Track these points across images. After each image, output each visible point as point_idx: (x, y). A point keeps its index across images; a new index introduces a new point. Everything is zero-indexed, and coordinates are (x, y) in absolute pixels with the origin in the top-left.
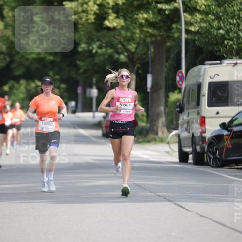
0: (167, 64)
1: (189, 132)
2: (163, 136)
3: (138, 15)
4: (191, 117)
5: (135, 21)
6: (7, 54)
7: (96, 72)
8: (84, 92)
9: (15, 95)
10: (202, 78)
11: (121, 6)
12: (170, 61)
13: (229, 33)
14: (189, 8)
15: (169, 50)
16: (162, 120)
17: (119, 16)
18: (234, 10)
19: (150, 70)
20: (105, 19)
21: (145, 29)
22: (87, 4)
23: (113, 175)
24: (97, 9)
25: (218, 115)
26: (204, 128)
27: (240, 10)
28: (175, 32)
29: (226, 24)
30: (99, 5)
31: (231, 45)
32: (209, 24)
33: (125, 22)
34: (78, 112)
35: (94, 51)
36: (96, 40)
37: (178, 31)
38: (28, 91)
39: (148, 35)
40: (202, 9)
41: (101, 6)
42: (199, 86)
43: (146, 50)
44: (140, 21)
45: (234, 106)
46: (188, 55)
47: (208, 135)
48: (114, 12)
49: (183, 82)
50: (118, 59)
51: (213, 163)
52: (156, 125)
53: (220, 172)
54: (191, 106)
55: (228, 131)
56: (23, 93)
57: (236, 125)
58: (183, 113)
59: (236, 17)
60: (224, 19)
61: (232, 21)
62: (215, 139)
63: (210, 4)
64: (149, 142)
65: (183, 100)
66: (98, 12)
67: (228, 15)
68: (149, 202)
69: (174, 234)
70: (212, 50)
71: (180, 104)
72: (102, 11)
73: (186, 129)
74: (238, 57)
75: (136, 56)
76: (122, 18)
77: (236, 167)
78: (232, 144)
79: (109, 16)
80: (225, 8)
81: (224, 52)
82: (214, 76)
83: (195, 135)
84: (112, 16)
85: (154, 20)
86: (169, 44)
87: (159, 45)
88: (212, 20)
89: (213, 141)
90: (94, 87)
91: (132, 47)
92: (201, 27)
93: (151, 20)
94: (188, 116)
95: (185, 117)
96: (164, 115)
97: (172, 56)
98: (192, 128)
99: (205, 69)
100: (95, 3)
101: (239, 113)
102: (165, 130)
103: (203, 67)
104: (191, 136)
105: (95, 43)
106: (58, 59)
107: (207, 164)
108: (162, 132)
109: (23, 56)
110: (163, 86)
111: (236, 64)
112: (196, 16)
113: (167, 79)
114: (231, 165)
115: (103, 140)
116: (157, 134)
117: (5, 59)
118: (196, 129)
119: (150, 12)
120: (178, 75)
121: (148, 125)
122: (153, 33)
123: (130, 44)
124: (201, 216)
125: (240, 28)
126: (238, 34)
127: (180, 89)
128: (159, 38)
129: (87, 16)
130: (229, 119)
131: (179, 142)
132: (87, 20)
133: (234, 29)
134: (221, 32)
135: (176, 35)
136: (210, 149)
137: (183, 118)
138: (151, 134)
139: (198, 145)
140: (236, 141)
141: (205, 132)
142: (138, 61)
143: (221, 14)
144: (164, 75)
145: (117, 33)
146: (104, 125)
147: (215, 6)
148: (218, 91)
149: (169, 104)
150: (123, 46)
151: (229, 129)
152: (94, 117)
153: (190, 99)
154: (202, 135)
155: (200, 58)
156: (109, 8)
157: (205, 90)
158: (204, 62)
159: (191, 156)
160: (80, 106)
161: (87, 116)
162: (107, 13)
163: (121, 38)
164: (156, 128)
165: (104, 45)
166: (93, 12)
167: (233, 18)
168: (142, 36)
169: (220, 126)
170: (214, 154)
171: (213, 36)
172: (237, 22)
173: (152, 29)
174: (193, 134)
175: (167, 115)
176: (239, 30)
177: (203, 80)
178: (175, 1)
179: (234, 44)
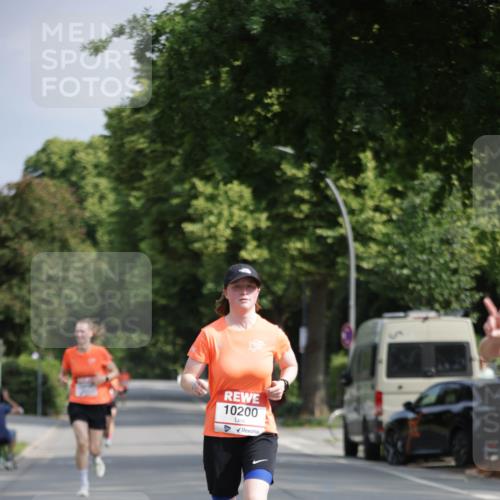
0: (329, 314)
1: (359, 414)
2: (322, 418)
3: (288, 243)
4: (362, 391)
5: (284, 253)
10: (378, 337)
11: (264, 231)
12: (333, 310)
13: (417, 273)
14: (361, 235)
15: (332, 293)
16: (321, 395)
17: (261, 245)
18: (425, 242)
19: (304, 321)
20: (240, 248)
21: (299, 264)
22: (215, 226)
24: (230, 235)
25: (401, 391)
26: (380, 409)
27: (432, 242)
28: (340, 269)
29: (412, 260)
30: (232, 229)
31: (419, 291)
33: (270, 253)
37: (344, 268)
39: (303, 273)
40: (378, 238)
42: (375, 349)
43: (298, 293)
44: (291, 252)
47: (386, 419)
48: (254, 238)
49: (351, 341)
51: (393, 459)
52: (311, 401)
54: (362, 376)
55: (415, 413)
57: (429, 405)
58: (351, 386)
59: (428, 251)
61: (419, 256)
63: (390, 232)
64: (301, 424)
65: (351, 367)
66: (231, 238)
71: (346, 373)
73: (355, 409)
75: (284, 301)
76: (265, 247)
78: (420, 432)
79: (246, 244)
80: (411, 239)
81: (410, 300)
82: (396, 335)
83: (368, 418)
84: (251, 245)
85: (311, 252)
86: (332, 285)
87: (318, 286)
88: (393, 254)
91: (279, 288)
92: (377, 265)
93: (307, 252)
94: (358, 390)
95: (354, 392)
96: (323, 387)
97: (337, 301)
98: (363, 408)
99: (383, 326)
100: (227, 226)
102: (325, 409)
103: (379, 322)
104: (361, 418)
107: (384, 459)
108: (320, 411)
110: (324, 345)
111: (426, 319)
112: (370, 248)
113: (328, 335)
116: (312, 413)
118: (370, 409)
119: (306, 240)
120: (345, 331)
121: (301, 401)
122: (309, 270)
123: (277, 284)
125: (432, 266)
126: (429, 277)
127: (347, 352)
128: (318, 277)
129: (215, 244)
130: (417, 396)
131: (346, 427)
132: (216, 249)
133: (424, 268)
134: (406, 272)
135: (342, 273)
137: (351, 393)
138: (305, 414)
139: (371, 432)
140: (426, 427)
141: (380, 413)
142: (287, 309)
143: (406, 246)
144: (325, 330)
147: (398, 235)
148: (402, 355)
149: (331, 370)
151: (417, 410)
153: (362, 367)
154: (377, 418)
156: (247, 234)
157: (383, 355)
158: (382, 314)
159: (361, 449)
162: (244, 241)
164: (311, 405)
166: (224, 239)
167: (422, 252)
168: (293, 273)
169: (404, 405)
172: (428, 259)
173: (307, 263)
174: (365, 417)
175: (329, 386)
176: (431, 270)
177: (380, 340)
178: (340, 225)
179: (423, 289)
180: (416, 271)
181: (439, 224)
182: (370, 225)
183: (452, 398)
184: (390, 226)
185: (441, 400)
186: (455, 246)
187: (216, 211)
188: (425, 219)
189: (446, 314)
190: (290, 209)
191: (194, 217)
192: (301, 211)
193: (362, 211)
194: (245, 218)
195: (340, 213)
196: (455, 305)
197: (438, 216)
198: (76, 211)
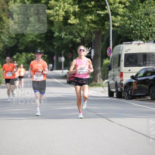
0: (102, 44)
1: (114, 81)
2: (100, 83)
3: (86, 17)
4: (115, 72)
5: (85, 20)
6: (15, 38)
7: (64, 48)
8: (57, 59)
9: (19, 60)
10: (121, 52)
11: (77, 12)
12: (104, 42)
13: (136, 27)
14: (114, 13)
15: (103, 36)
16: (99, 74)
17: (76, 18)
18: (139, 15)
19: (93, 47)
20: (68, 19)
21: (90, 25)
22: (58, 11)
23: (73, 104)
24: (64, 14)
25: (130, 72)
26: (122, 79)
27: (142, 14)
28: (107, 26)
29: (134, 22)
30: (65, 12)
31: (137, 33)
32: (125, 22)
33: (79, 21)
34: (54, 70)
35: (63, 37)
36: (63, 31)
37: (108, 26)
38: (27, 58)
39: (92, 28)
40: (121, 14)
41: (66, 12)
42: (120, 56)
43: (91, 36)
44: (88, 20)
45: (138, 66)
46: (113, 39)
47: (124, 82)
48: (73, 15)
49: (111, 54)
50: (75, 41)
51: (127, 97)
52: (96, 77)
53: (131, 102)
54: (115, 67)
55: (135, 80)
56: (24, 60)
57: (140, 77)
58: (111, 70)
59: (140, 18)
60: (133, 19)
61: (137, 20)
62: (128, 84)
63: (125, 11)
64: (92, 86)
65: (111, 64)
66: (64, 15)
67: (135, 17)
68: (92, 118)
69: (106, 135)
70: (127, 36)
71: (109, 65)
72: (67, 15)
73: (113, 79)
74: (140, 40)
75: (85, 39)
76: (77, 18)
77: (139, 99)
78: (137, 87)
79: (70, 17)
80: (134, 13)
81: (133, 37)
82: (128, 50)
83: (117, 82)
84: (72, 18)
85: (95, 20)
86: (103, 33)
87: (98, 33)
88: (126, 20)
89: (127, 85)
90: (63, 56)
91: (83, 34)
92: (121, 24)
93: (94, 20)
94: (114, 72)
95: (112, 73)
96: (100, 71)
97: (105, 39)
98: (116, 79)
100: (63, 11)
101: (141, 70)
102: (101, 80)
103: (122, 45)
104: (115, 82)
105: (63, 32)
106: (43, 41)
107: (124, 98)
108: (100, 81)
109: (24, 40)
110: (100, 56)
111: (139, 44)
112: (118, 18)
113: (102, 51)
114: (137, 98)
115: (68, 85)
116: (97, 81)
117: (14, 41)
118: (118, 79)
119: (93, 15)
120: (108, 50)
121: (92, 77)
122: (95, 27)
123: (82, 33)
124: (121, 125)
125: (142, 24)
126: (140, 28)
127: (109, 58)
128: (98, 30)
129: (59, 18)
130: (136, 73)
131: (109, 86)
132: (59, 20)
133: (139, 25)
135: (107, 28)
136: (126, 90)
137: (111, 73)
138: (93, 82)
139: (119, 88)
140: (139, 85)
141: (122, 81)
142: (86, 42)
143: (131, 16)
144: (101, 50)
145: (75, 27)
146: (68, 77)
147: (128, 12)
148: (130, 58)
149: (103, 65)
150: (79, 34)
151: (136, 79)
152: (63, 72)
153: (115, 63)
154: (121, 82)
155: (120, 40)
156: (71, 13)
157: (123, 58)
158: (122, 43)
159: (115, 94)
160: (55, 66)
161: (59, 72)
162: (70, 16)
163: (77, 30)
164: (96, 78)
165: (68, 33)
166: (62, 16)
167: (138, 19)
168: (89, 28)
169: (131, 77)
170: (128, 92)
171: (127, 29)
172: (140, 21)
173: (94, 24)
174: (116, 82)
175: (102, 71)
176: (141, 25)
177: (122, 52)
178: (107, 9)
179: (138, 33)
180: (135, 26)
181: (144, 7)
182: (118, 9)
183: (149, 74)
184: (126, 9)
185: (145, 75)
186: (150, 16)
187: (58, 5)
188: (138, 6)
189: (147, 42)
190: (87, 4)
191: (50, 7)
192: (91, 4)
193: (114, 4)
194: (70, 7)
195: (106, 5)
196: (150, 39)
197: (144, 4)
198: (5, 6)
